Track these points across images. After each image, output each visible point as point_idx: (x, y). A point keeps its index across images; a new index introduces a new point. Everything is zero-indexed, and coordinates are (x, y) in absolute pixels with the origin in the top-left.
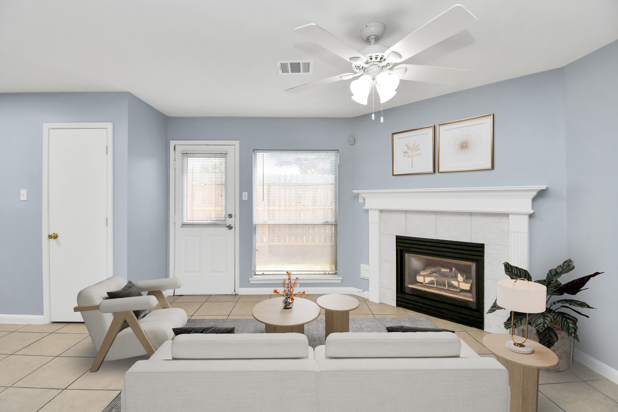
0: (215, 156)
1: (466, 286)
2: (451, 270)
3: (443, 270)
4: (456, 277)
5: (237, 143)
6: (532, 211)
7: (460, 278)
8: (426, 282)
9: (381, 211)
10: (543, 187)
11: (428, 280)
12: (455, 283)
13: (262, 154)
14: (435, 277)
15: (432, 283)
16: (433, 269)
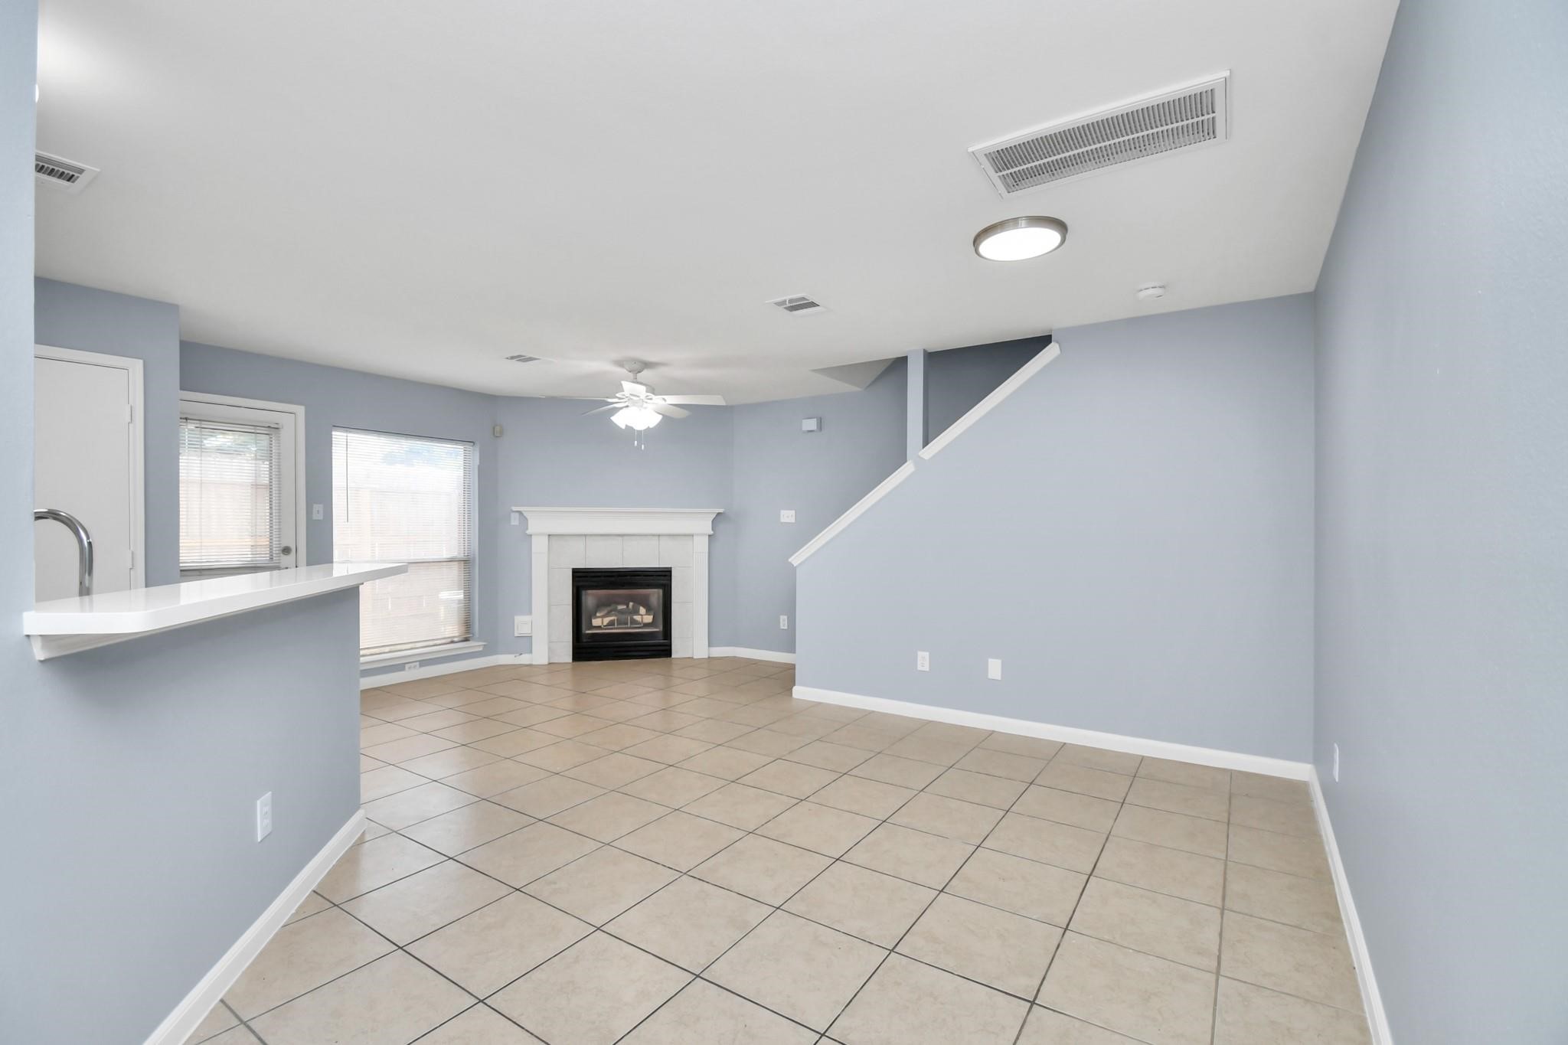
0: (253, 431)
1: (649, 619)
2: (628, 606)
3: (620, 607)
4: (637, 612)
5: (300, 410)
6: (712, 532)
7: (642, 610)
8: (605, 624)
9: (549, 535)
10: (721, 511)
11: (607, 620)
12: (637, 618)
13: (345, 434)
14: (616, 616)
15: (611, 623)
16: (609, 609)
